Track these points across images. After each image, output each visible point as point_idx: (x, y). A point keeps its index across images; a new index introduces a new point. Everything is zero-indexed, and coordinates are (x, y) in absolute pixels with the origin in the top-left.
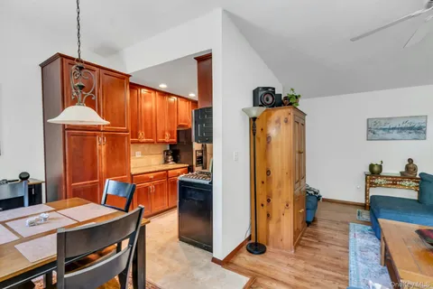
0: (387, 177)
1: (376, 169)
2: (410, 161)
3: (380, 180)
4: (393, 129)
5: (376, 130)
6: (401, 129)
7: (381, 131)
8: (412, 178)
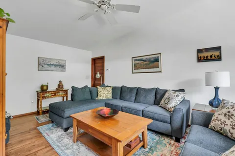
0: (51, 92)
1: (45, 88)
2: (60, 82)
3: (48, 94)
4: (52, 65)
5: (43, 64)
6: (56, 66)
7: (46, 66)
8: (62, 91)
